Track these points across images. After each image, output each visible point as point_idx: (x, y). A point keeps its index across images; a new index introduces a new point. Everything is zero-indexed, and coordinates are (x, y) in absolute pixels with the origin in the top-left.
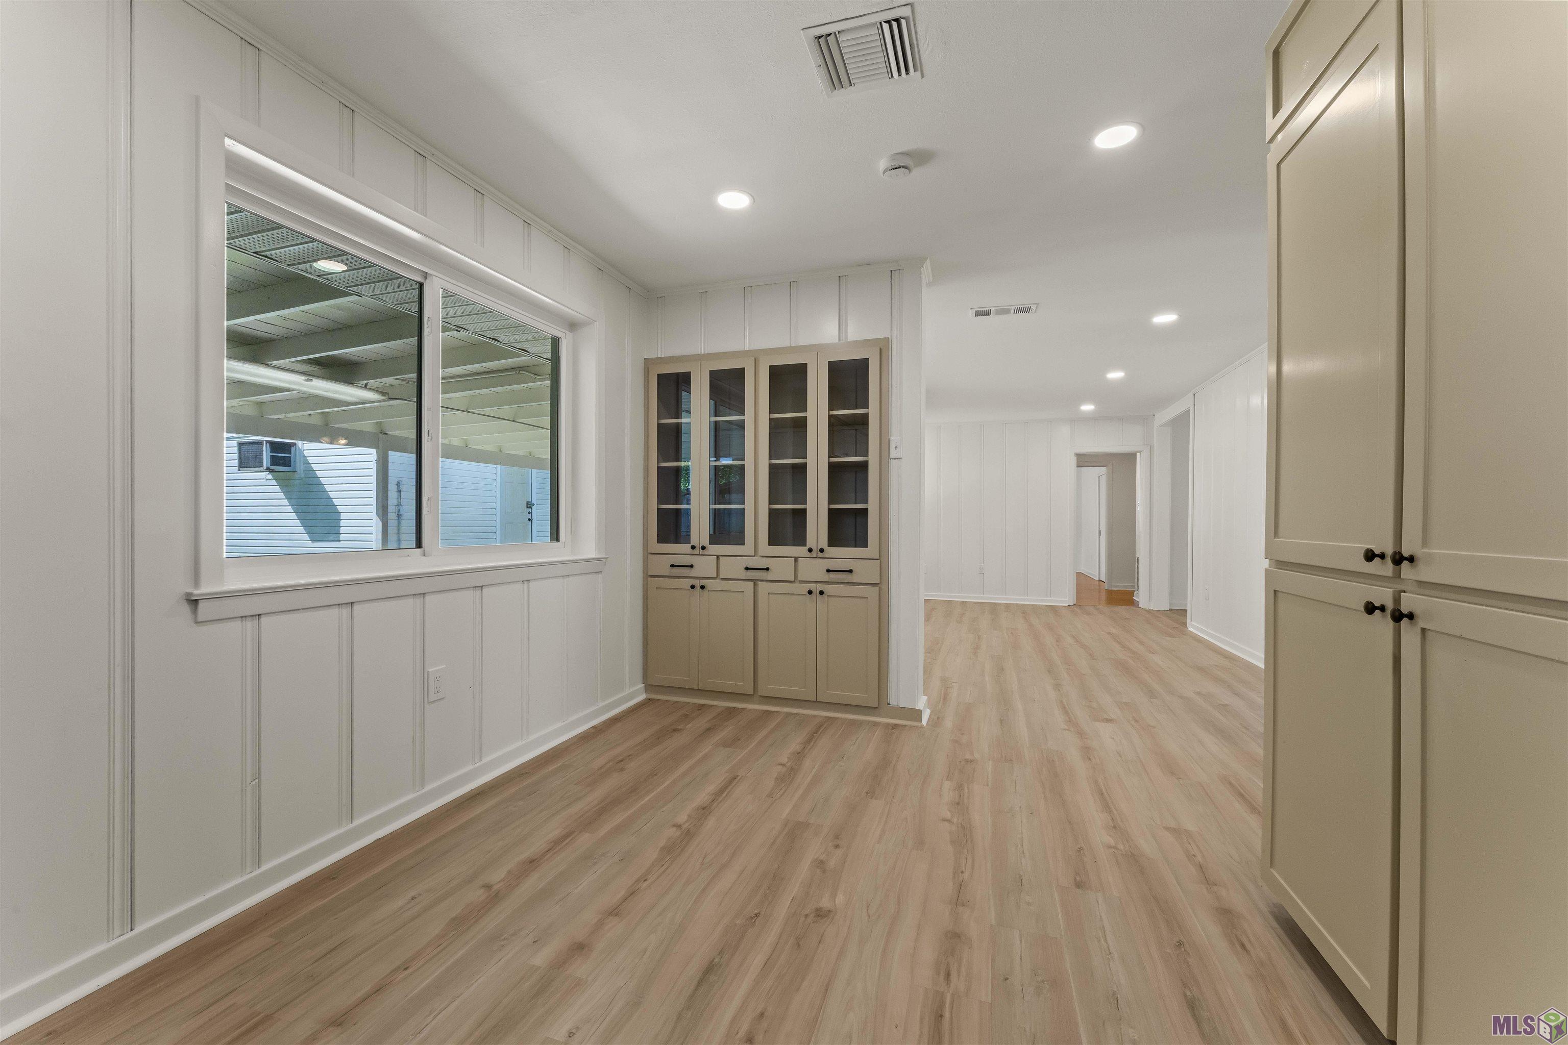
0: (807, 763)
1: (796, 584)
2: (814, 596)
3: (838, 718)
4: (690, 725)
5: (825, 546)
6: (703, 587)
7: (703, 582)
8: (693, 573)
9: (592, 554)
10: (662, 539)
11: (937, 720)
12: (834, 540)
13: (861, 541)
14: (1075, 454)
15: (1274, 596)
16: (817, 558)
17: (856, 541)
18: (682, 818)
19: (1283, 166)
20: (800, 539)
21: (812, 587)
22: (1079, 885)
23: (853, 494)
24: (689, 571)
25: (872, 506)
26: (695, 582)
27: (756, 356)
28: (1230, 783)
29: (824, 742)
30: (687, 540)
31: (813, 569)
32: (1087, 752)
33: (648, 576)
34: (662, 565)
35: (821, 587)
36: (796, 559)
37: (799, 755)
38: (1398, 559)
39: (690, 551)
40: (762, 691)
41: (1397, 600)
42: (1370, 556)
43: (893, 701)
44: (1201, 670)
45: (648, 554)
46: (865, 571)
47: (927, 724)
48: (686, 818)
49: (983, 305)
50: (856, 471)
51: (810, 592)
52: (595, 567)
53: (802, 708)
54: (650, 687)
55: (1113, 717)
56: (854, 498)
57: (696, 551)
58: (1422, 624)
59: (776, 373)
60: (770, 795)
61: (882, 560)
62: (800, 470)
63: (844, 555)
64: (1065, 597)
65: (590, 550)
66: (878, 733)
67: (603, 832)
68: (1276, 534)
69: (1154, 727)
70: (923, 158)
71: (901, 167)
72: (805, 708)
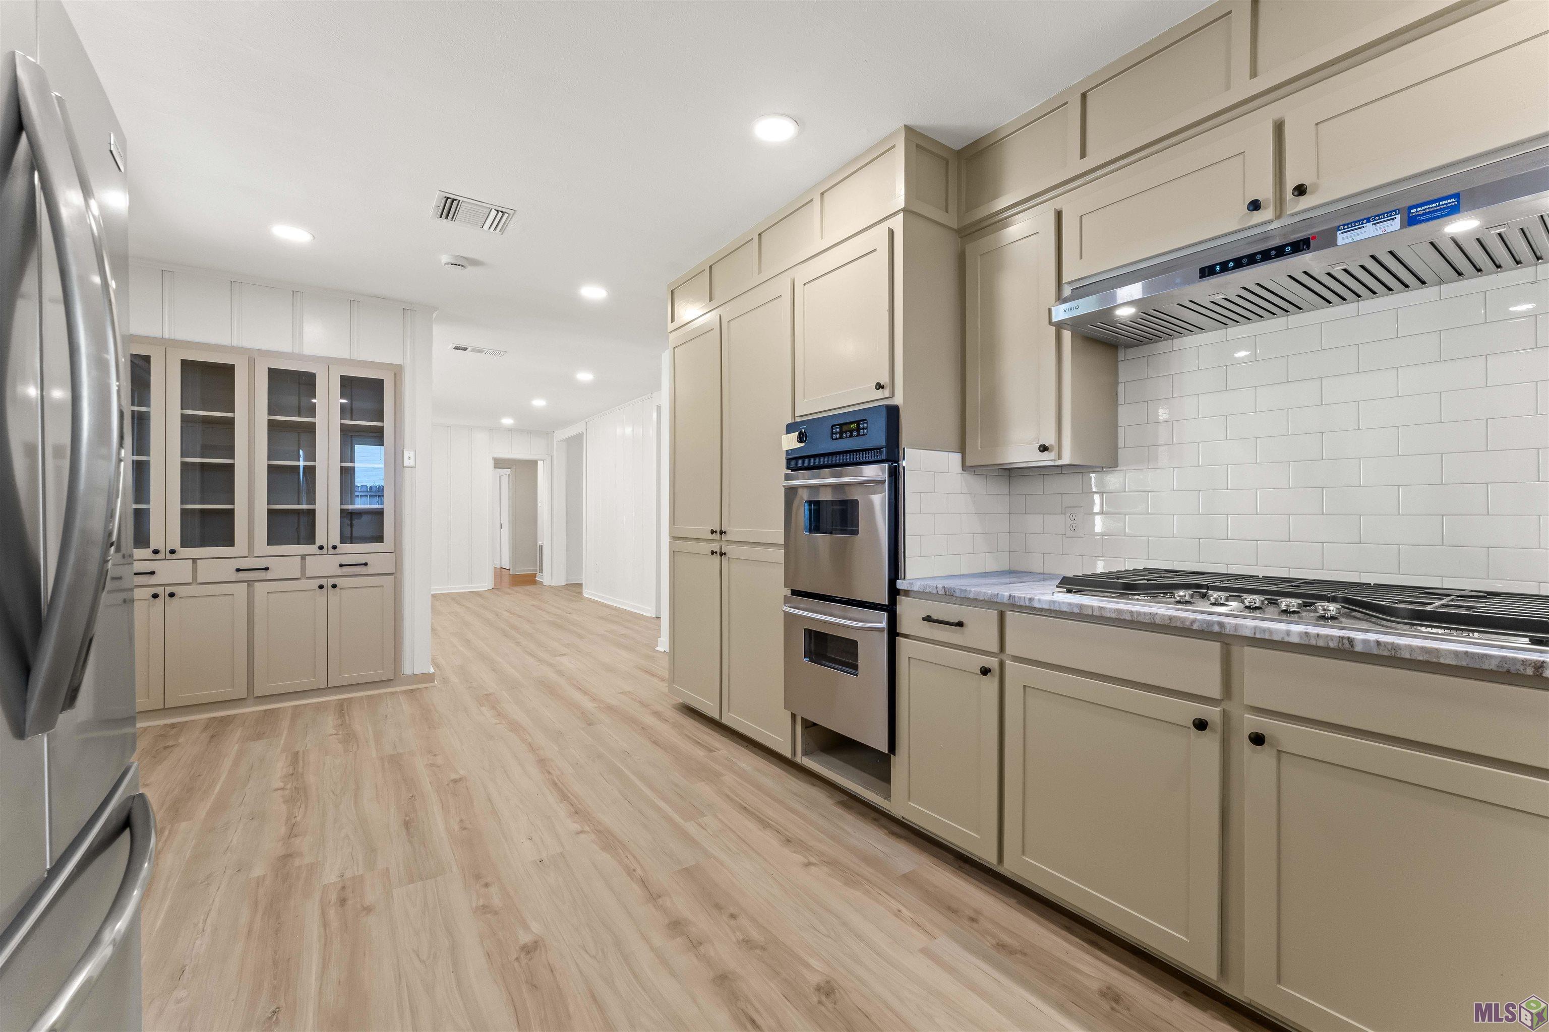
0: (358, 727)
1: (304, 581)
2: (325, 590)
4: (182, 740)
5: (337, 543)
6: (171, 594)
7: (171, 589)
8: (156, 580)
12: (347, 538)
13: (377, 537)
14: (494, 457)
15: (673, 553)
16: (327, 554)
17: (373, 537)
18: (277, 785)
19: (676, 349)
20: (307, 537)
21: (323, 582)
22: (589, 725)
24: (150, 579)
25: (388, 506)
26: (159, 590)
28: (640, 668)
30: (145, 543)
31: (324, 565)
32: (560, 673)
35: (333, 581)
36: (303, 557)
38: (722, 533)
39: (150, 556)
40: (258, 692)
41: (721, 548)
42: (713, 532)
43: (407, 670)
44: (602, 618)
46: (380, 563)
48: (281, 784)
51: (321, 587)
53: (308, 698)
55: (564, 652)
57: (161, 556)
58: (728, 556)
59: (276, 375)
61: (397, 552)
62: (309, 472)
63: (358, 550)
64: (485, 583)
67: (201, 816)
68: (674, 524)
69: (590, 653)
70: (475, 263)
71: (459, 265)
72: (312, 697)
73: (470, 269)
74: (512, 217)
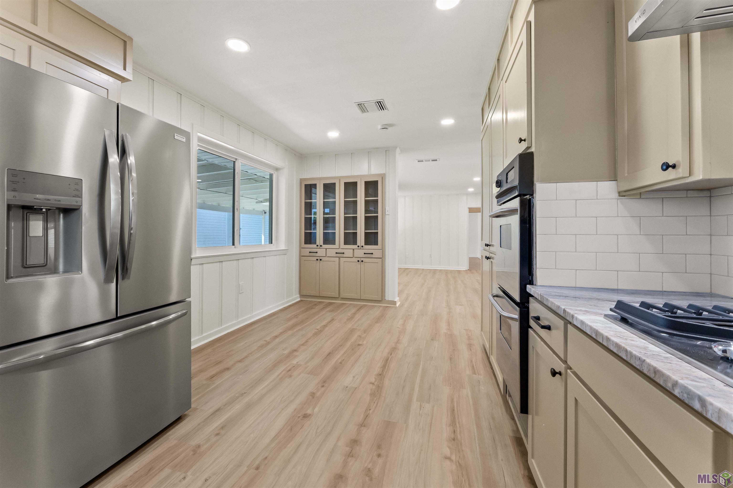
0: (357, 316)
1: (354, 258)
2: (360, 262)
3: (368, 305)
4: (317, 307)
5: (363, 245)
6: (321, 260)
7: (321, 258)
8: (317, 255)
9: (284, 248)
10: (306, 243)
11: (402, 305)
12: (367, 243)
13: (376, 243)
14: (468, 208)
16: (361, 249)
17: (375, 243)
18: (318, 328)
20: (355, 243)
21: (359, 259)
22: (433, 340)
23: (374, 227)
24: (315, 254)
25: (380, 231)
26: (318, 258)
27: (340, 178)
29: (362, 311)
30: (315, 243)
31: (359, 253)
32: (449, 314)
33: (301, 256)
34: (306, 252)
35: (362, 259)
36: (353, 249)
37: (355, 314)
38: (489, 245)
39: (316, 247)
40: (341, 296)
41: (489, 255)
42: (486, 245)
43: (387, 298)
45: (301, 248)
46: (377, 254)
47: (398, 306)
48: (319, 328)
49: (420, 159)
50: (375, 219)
51: (358, 261)
52: (284, 252)
53: (355, 301)
54: (301, 296)
56: (374, 228)
57: (318, 247)
58: (492, 260)
59: (347, 184)
60: (345, 323)
61: (383, 250)
62: (355, 218)
63: (370, 248)
64: (465, 267)
65: (282, 247)
66: (381, 308)
67: (295, 330)
70: (391, 125)
71: (384, 128)
72: (356, 302)
73: (390, 129)
74: (384, 102)
